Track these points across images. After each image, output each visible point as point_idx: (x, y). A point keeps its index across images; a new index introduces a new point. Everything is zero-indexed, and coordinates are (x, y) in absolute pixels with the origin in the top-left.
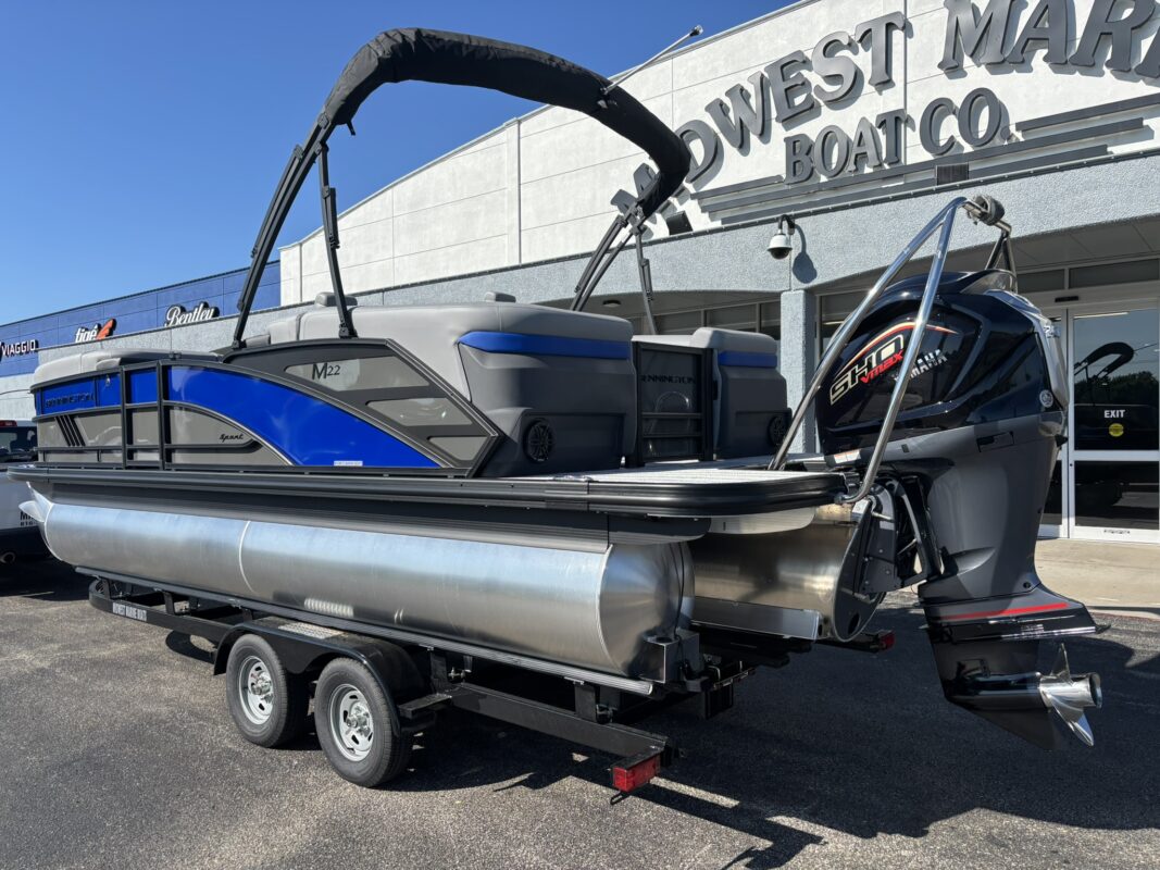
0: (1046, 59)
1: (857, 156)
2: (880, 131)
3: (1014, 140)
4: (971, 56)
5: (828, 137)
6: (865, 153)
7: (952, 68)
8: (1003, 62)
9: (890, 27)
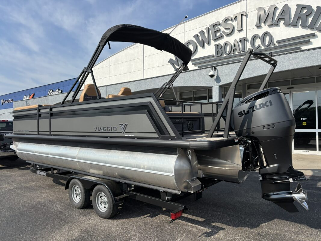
0: (284, 24)
1: (234, 49)
2: (240, 43)
3: (276, 46)
4: (264, 23)
5: (226, 44)
6: (236, 49)
7: (259, 26)
8: (272, 24)
9: (242, 15)
